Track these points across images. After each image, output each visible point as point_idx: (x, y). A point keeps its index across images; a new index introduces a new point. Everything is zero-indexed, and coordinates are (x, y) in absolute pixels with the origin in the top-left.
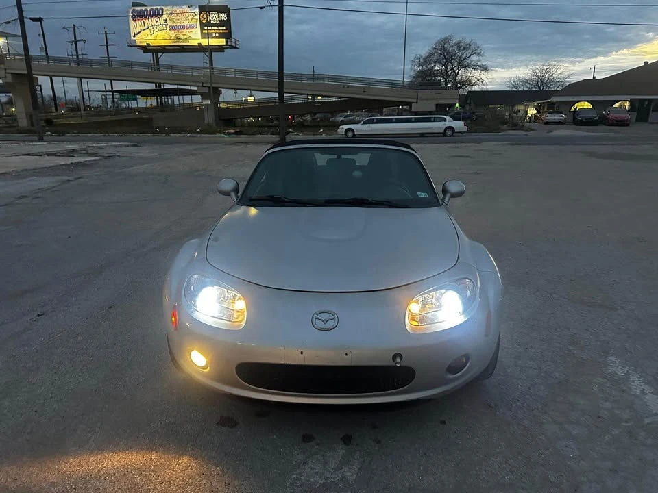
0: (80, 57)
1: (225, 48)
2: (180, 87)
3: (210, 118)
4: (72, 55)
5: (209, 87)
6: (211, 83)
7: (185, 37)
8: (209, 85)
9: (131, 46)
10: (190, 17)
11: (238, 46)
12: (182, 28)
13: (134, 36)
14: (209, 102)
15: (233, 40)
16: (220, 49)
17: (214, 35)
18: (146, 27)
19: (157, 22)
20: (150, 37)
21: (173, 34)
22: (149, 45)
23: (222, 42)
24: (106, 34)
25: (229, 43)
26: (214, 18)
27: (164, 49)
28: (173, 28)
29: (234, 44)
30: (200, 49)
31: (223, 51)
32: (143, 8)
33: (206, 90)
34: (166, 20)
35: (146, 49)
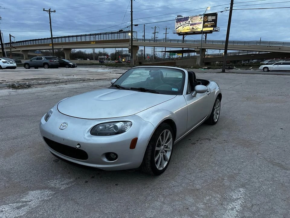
0: (156, 39)
1: (213, 32)
2: (190, 49)
3: (198, 62)
4: (153, 38)
5: (200, 49)
6: (201, 47)
7: (196, 28)
8: (200, 48)
9: (174, 33)
10: (200, 19)
11: (219, 30)
12: (195, 24)
13: (176, 29)
14: (199, 55)
15: (217, 28)
16: (211, 32)
17: (209, 26)
18: (181, 25)
19: (185, 22)
20: (182, 29)
21: (191, 27)
22: (181, 32)
23: (212, 29)
24: (166, 29)
25: (215, 29)
26: (210, 19)
27: (187, 34)
28: (191, 25)
29: (217, 30)
30: (202, 32)
31: (212, 33)
32: (181, 17)
33: (199, 50)
34: (189, 21)
35: (180, 34)
